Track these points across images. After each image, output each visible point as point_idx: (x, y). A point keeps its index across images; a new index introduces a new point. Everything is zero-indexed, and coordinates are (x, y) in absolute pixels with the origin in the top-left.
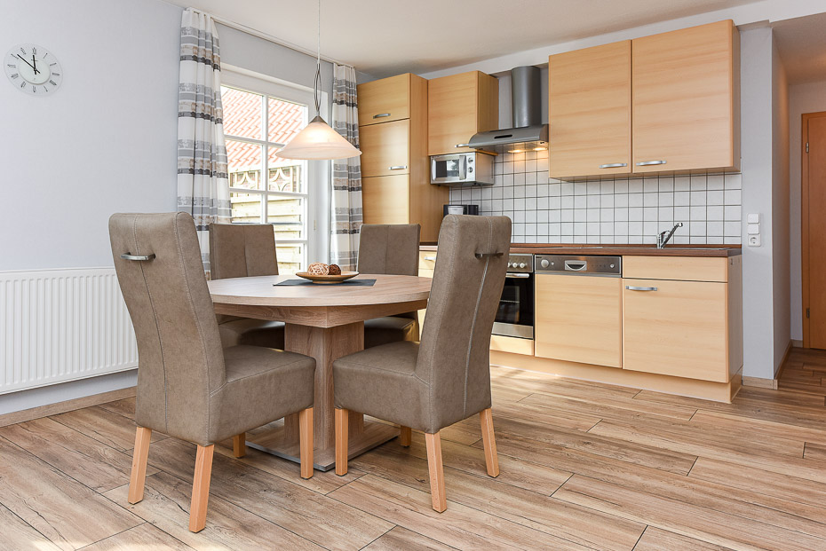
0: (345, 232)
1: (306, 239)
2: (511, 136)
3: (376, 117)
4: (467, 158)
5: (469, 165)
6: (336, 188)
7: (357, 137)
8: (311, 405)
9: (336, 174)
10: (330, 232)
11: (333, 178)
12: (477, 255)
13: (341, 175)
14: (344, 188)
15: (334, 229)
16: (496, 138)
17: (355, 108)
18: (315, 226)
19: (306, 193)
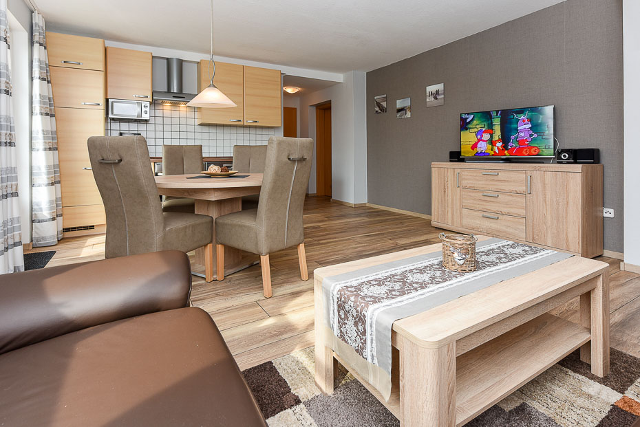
2: (184, 98)
3: (65, 62)
4: (143, 105)
5: (145, 109)
8: (211, 242)
12: (289, 159)
14: (47, 114)
16: (173, 97)
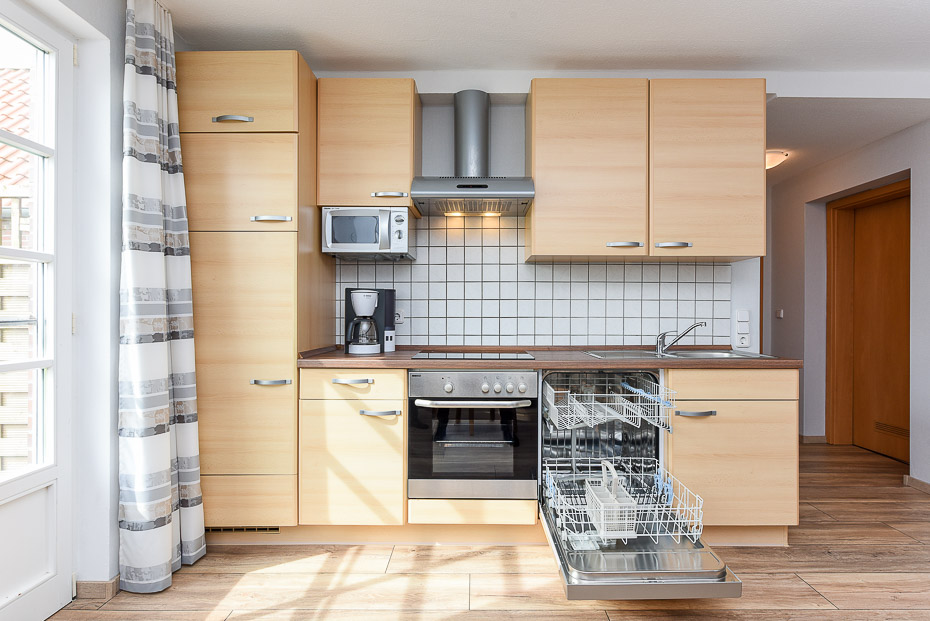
0: (158, 338)
1: (50, 355)
2: (486, 187)
3: (219, 119)
4: (393, 215)
5: (395, 227)
6: (135, 247)
7: (178, 149)
9: (134, 216)
10: (118, 338)
11: (126, 224)
13: (147, 219)
14: (154, 247)
15: (131, 330)
16: (459, 187)
17: (172, 91)
18: (75, 327)
19: (50, 250)
